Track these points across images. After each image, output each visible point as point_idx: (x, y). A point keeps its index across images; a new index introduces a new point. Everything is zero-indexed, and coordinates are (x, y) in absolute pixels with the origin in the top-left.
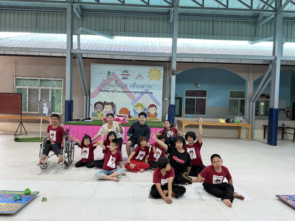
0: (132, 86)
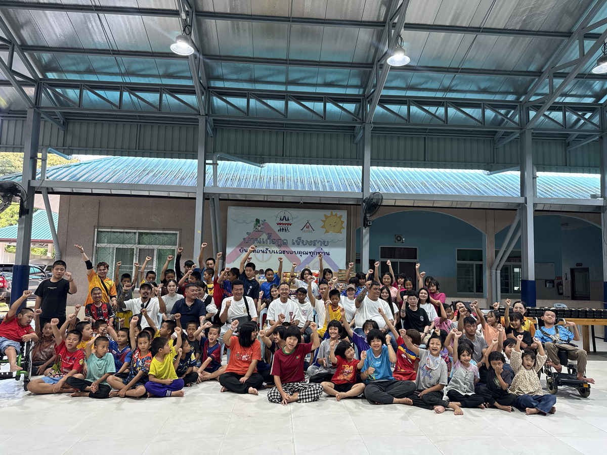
0: (296, 243)
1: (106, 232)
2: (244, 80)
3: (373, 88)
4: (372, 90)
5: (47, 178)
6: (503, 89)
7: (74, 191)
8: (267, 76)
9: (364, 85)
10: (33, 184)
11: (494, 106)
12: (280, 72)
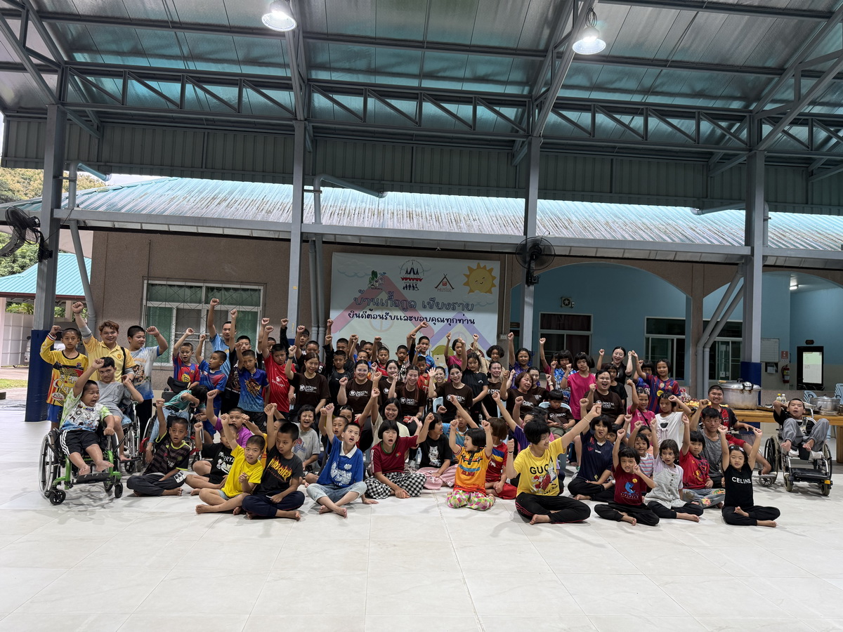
0: (428, 306)
1: (159, 285)
2: (360, 70)
3: (544, 86)
4: (543, 90)
5: (78, 207)
6: (727, 92)
7: (116, 226)
8: (393, 65)
9: (531, 81)
10: (58, 214)
11: (714, 116)
12: (411, 60)
